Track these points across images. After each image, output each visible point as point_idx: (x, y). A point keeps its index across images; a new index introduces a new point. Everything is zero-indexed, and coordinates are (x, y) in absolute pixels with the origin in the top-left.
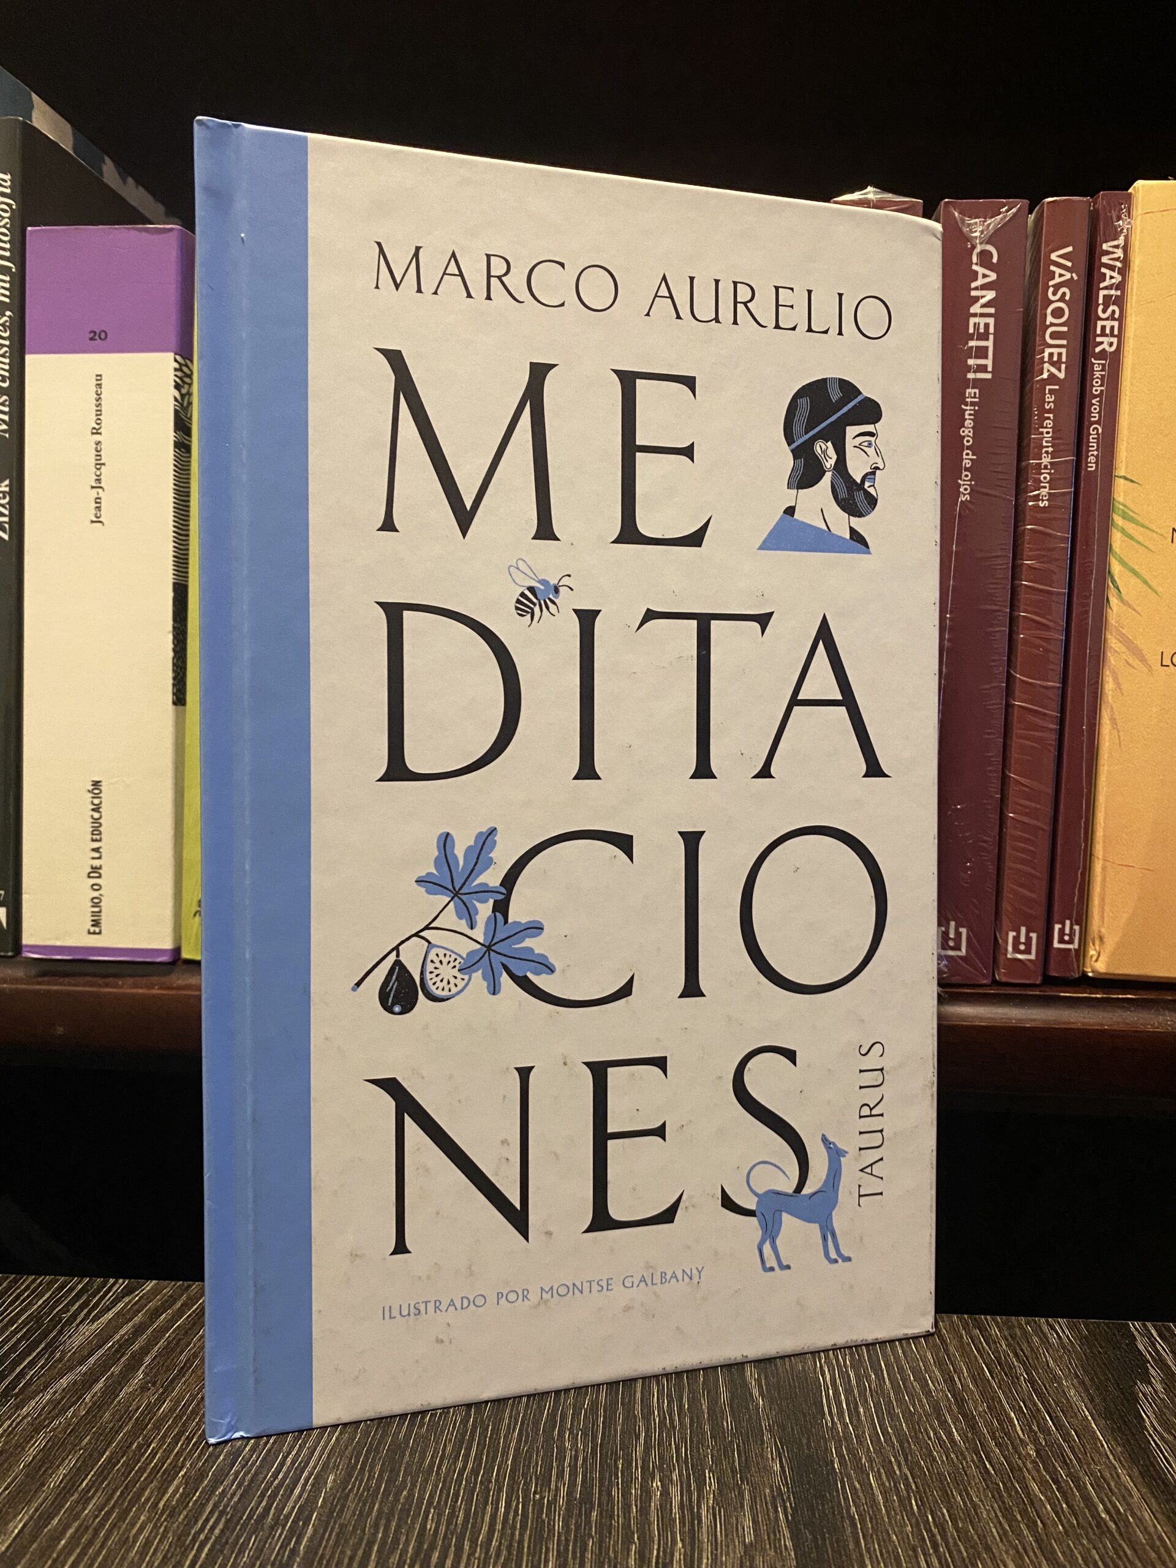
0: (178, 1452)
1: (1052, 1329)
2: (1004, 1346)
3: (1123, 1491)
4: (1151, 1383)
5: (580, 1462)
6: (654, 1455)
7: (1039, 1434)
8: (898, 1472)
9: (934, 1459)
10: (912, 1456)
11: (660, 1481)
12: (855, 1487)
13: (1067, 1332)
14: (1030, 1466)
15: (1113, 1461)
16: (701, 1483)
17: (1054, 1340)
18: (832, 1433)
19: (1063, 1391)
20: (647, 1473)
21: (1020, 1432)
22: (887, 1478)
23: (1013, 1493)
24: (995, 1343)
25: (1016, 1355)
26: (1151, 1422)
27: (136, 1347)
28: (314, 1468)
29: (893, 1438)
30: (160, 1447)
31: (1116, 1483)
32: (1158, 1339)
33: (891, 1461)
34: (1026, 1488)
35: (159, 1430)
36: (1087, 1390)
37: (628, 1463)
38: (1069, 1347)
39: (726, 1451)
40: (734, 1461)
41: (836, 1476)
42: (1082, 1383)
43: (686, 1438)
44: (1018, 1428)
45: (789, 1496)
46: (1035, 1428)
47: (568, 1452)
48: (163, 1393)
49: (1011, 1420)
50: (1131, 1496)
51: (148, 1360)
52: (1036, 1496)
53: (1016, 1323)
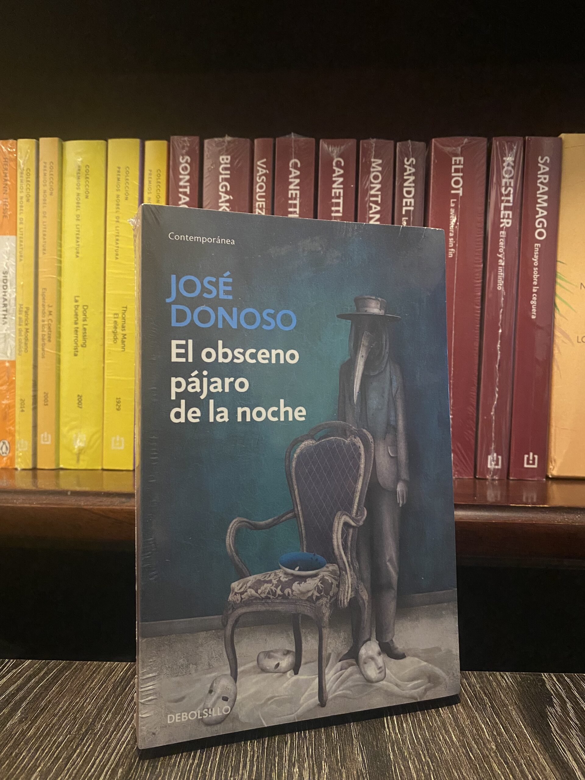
0: (37, 757)
1: (503, 678)
2: (478, 688)
3: (542, 767)
4: (554, 707)
5: (255, 758)
6: (295, 753)
7: (497, 736)
8: (424, 760)
9: (443, 752)
10: (431, 751)
11: (298, 768)
12: (401, 769)
13: (510, 679)
14: (493, 755)
15: (536, 750)
16: (320, 769)
17: (504, 684)
18: (389, 738)
19: (509, 712)
20: (291, 764)
21: (487, 736)
22: (418, 763)
23: (484, 770)
24: (474, 686)
25: (485, 693)
26: (555, 728)
27: (18, 697)
28: (111, 765)
29: (421, 740)
30: (27, 755)
31: (537, 763)
32: (557, 682)
33: (420, 754)
34: (491, 767)
35: (28, 745)
36: (521, 712)
37: (281, 758)
38: (511, 688)
39: (334, 751)
40: (337, 756)
41: (391, 763)
42: (519, 707)
43: (312, 743)
44: (486, 734)
45: (366, 774)
46: (495, 734)
47: (249, 753)
48: (31, 724)
49: (482, 729)
50: (546, 770)
51: (24, 704)
52: (496, 771)
53: (484, 675)
